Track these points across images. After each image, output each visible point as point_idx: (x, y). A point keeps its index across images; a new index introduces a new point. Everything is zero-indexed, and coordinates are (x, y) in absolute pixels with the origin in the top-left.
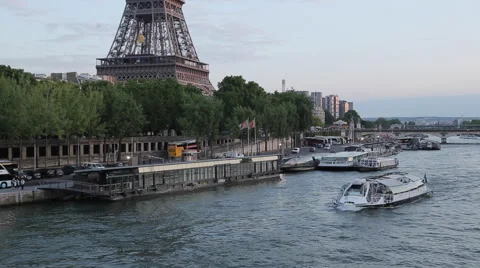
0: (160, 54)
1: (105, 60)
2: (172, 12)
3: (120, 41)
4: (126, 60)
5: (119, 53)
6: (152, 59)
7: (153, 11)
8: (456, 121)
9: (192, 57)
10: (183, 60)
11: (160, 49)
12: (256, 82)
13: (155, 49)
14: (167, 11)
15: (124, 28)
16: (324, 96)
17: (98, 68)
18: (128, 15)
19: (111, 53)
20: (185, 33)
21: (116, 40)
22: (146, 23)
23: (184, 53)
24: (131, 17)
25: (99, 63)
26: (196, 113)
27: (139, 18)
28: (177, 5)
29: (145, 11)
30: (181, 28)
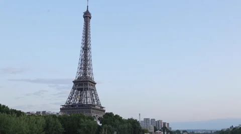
0: (85, 103)
1: (64, 106)
2: (91, 87)
3: (70, 98)
4: (72, 106)
5: (70, 103)
6: (83, 105)
7: (83, 87)
8: (211, 131)
9: (99, 105)
10: (94, 106)
11: (86, 101)
12: (118, 115)
13: (84, 102)
14: (89, 87)
15: (72, 93)
16: (156, 120)
17: (61, 109)
18: (74, 89)
19: (66, 103)
20: (96, 95)
21: (69, 98)
22: (81, 91)
23: (96, 103)
24: (75, 89)
25: (61, 107)
26: (86, 127)
27: (78, 90)
28: (93, 85)
29: (80, 87)
30: (94, 93)
